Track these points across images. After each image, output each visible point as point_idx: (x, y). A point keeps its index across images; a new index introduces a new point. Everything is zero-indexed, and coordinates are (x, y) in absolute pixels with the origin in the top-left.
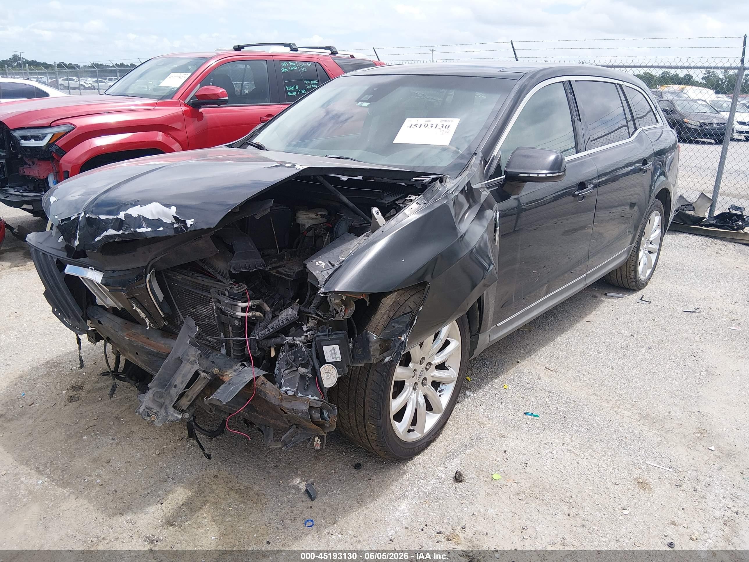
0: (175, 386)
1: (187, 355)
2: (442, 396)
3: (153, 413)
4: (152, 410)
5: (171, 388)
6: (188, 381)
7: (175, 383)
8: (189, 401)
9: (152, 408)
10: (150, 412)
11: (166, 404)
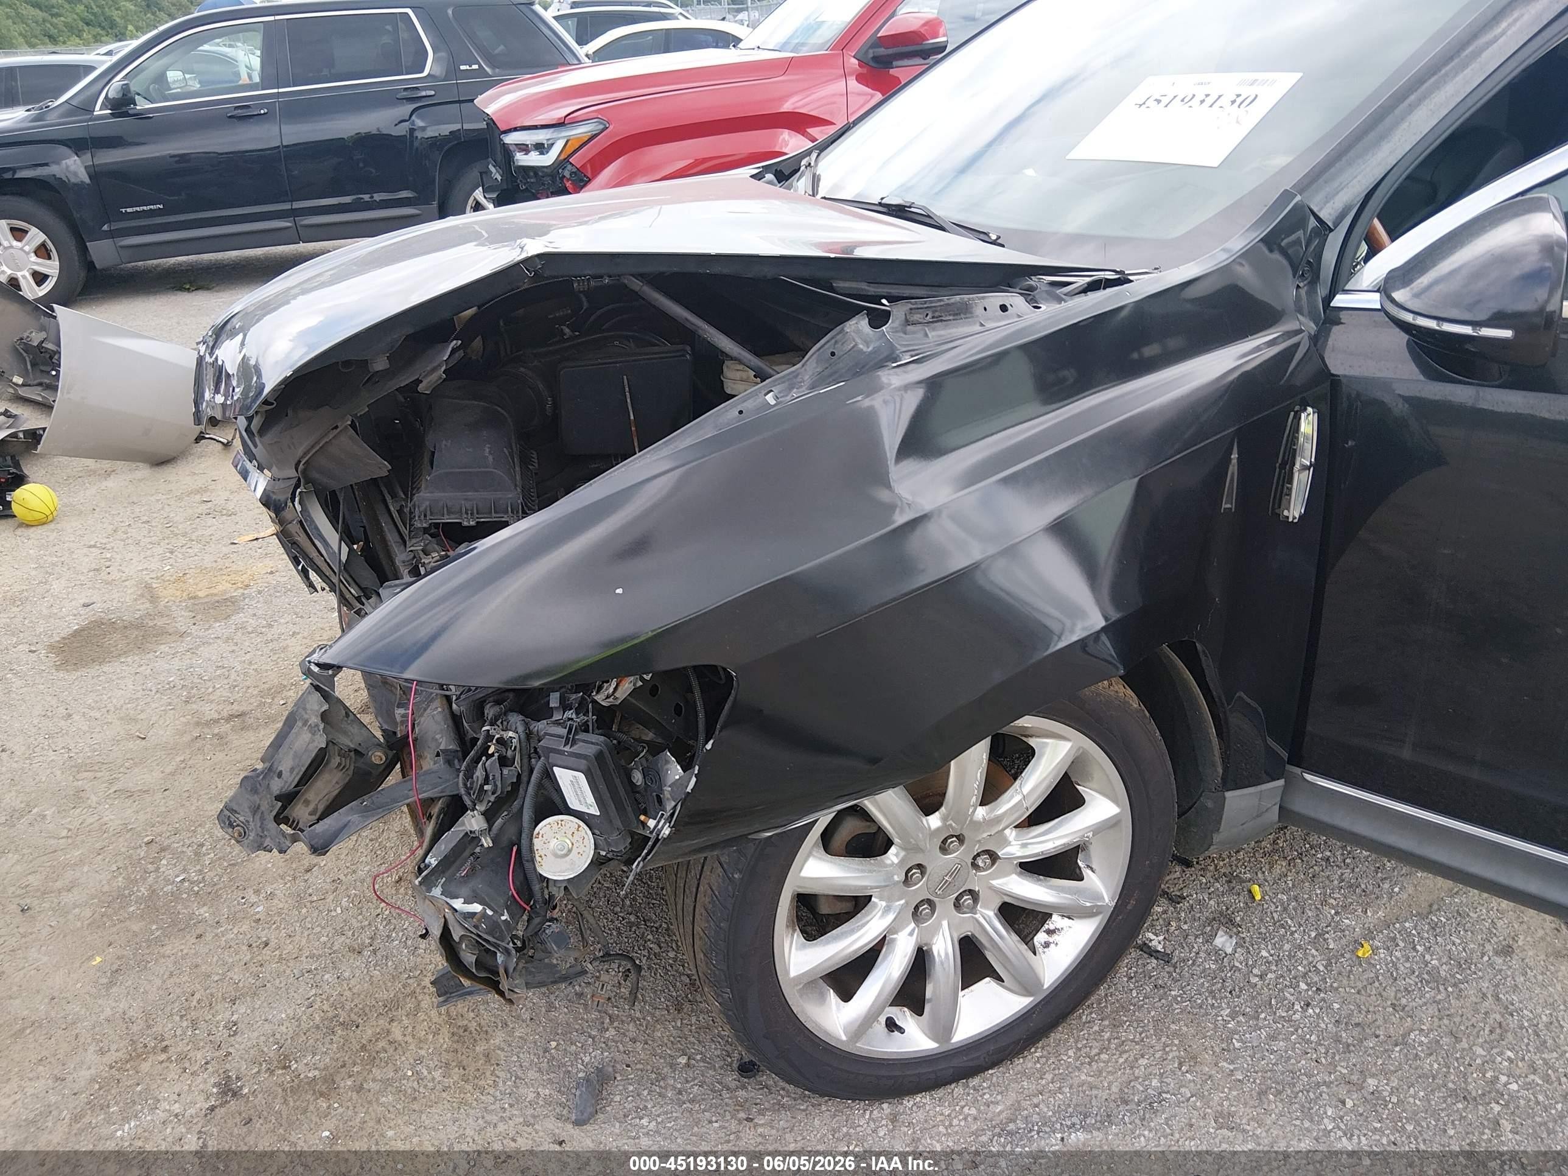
0: (280, 775)
1: (305, 709)
2: (1052, 946)
3: (238, 822)
4: (237, 815)
5: (272, 778)
6: (303, 769)
7: (280, 768)
8: (311, 814)
9: (236, 812)
10: (233, 818)
11: (262, 808)
